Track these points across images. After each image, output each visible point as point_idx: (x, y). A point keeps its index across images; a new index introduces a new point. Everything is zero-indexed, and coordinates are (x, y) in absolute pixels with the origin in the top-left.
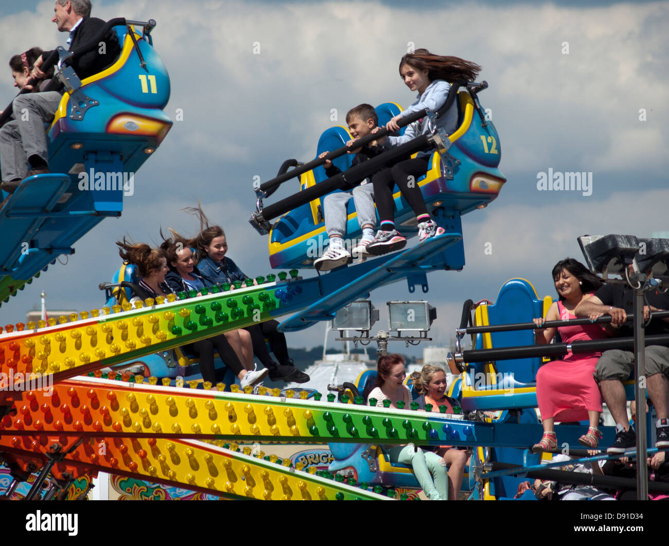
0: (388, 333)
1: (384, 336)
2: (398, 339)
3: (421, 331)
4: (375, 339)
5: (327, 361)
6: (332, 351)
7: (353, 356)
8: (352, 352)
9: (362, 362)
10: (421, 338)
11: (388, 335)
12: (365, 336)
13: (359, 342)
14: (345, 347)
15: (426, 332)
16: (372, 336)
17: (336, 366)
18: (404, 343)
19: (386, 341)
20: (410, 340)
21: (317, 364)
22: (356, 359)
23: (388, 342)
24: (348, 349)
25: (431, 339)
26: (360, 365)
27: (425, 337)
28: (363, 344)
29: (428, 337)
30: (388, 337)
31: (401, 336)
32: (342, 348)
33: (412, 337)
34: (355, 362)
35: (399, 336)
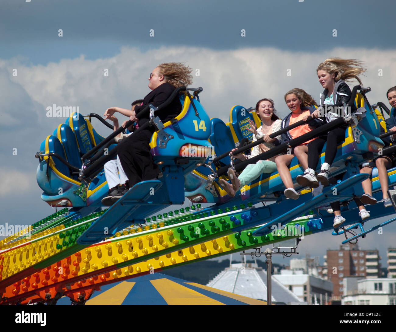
0: (272, 250)
1: (269, 251)
2: (278, 253)
3: (292, 249)
4: (264, 254)
5: (232, 268)
6: (234, 262)
7: (248, 265)
8: (248, 262)
9: (253, 268)
10: (292, 252)
11: (272, 251)
12: (258, 252)
13: (254, 255)
14: (243, 259)
15: (295, 249)
16: (262, 252)
17: (238, 270)
18: (281, 255)
19: (271, 255)
20: (285, 254)
21: (227, 270)
22: (250, 267)
23: (272, 255)
24: (245, 261)
25: (298, 253)
26: (252, 270)
27: (295, 252)
28: (257, 257)
29: (296, 252)
30: (272, 252)
31: (280, 252)
32: (241, 260)
33: (287, 252)
34: (249, 268)
35: (279, 252)
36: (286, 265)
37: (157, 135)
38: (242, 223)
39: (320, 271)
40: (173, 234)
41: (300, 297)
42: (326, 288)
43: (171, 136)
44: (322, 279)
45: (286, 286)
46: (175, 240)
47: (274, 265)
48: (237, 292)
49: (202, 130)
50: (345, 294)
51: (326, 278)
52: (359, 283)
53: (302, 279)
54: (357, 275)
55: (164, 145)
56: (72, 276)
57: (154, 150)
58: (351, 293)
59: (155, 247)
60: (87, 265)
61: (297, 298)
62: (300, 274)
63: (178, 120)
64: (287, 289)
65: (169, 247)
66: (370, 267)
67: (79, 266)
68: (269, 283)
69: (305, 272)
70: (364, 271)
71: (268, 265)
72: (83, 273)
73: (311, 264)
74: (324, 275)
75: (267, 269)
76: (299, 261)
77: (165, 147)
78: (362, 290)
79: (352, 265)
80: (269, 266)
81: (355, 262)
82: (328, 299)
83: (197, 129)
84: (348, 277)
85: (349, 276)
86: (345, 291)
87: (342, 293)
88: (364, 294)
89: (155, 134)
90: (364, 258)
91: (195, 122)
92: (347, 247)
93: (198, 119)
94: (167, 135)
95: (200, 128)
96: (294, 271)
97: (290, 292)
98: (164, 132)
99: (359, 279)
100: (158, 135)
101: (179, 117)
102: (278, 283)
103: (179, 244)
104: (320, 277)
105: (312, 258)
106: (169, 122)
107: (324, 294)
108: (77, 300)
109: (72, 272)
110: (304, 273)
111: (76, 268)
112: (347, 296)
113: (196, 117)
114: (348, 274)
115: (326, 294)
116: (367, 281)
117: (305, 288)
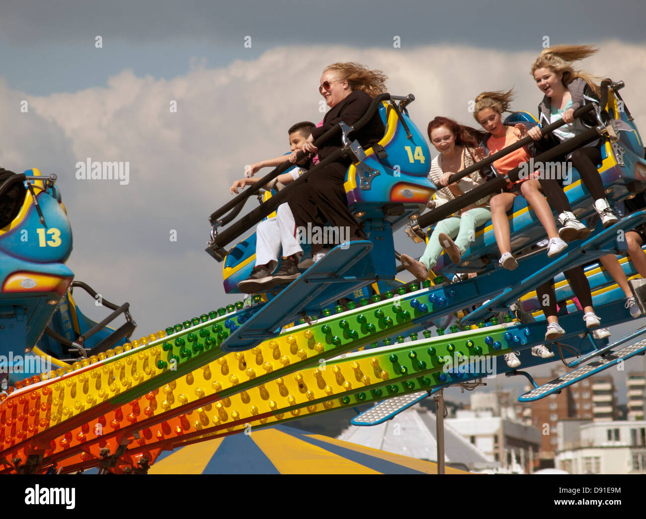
9: (413, 409)
25: (485, 384)
26: (410, 413)
36: (465, 403)
37: (355, 169)
38: (430, 310)
39: (519, 411)
40: (313, 337)
41: (487, 454)
42: (529, 438)
43: (377, 170)
44: (523, 424)
45: (465, 436)
46: (318, 345)
47: (448, 404)
48: (387, 448)
49: (419, 161)
50: (561, 447)
51: (529, 423)
52: (582, 429)
53: (490, 424)
54: (579, 416)
55: (368, 185)
56: (145, 416)
57: (353, 194)
58: (570, 446)
59: (284, 358)
60: (169, 397)
61: (483, 455)
62: (487, 417)
63: (383, 146)
64: (467, 441)
65: (308, 356)
66: (599, 404)
67: (155, 400)
68: (440, 434)
69: (496, 414)
70: (590, 411)
71: (437, 405)
72: (164, 411)
73: (504, 400)
74: (525, 418)
75: (436, 411)
76: (486, 396)
77: (370, 189)
78: (588, 440)
79: (571, 401)
80: (440, 404)
81: (576, 396)
82: (534, 456)
83: (412, 161)
84: (564, 420)
85: (566, 417)
86: (560, 443)
87: (556, 446)
88: (591, 447)
89: (352, 168)
90: (589, 389)
91: (408, 149)
92: (562, 371)
93: (412, 144)
94: (370, 169)
95: (415, 159)
96: (477, 412)
97: (472, 446)
98: (366, 165)
99: (582, 424)
100: (357, 170)
101: (383, 142)
102: (453, 432)
103: (325, 350)
104: (520, 421)
105: (505, 391)
106: (371, 148)
107: (526, 449)
108: (137, 466)
109: (145, 410)
110: (494, 415)
111: (151, 404)
112: (564, 451)
113: (409, 141)
114: (565, 414)
115: (530, 449)
116: (594, 426)
117: (496, 438)
